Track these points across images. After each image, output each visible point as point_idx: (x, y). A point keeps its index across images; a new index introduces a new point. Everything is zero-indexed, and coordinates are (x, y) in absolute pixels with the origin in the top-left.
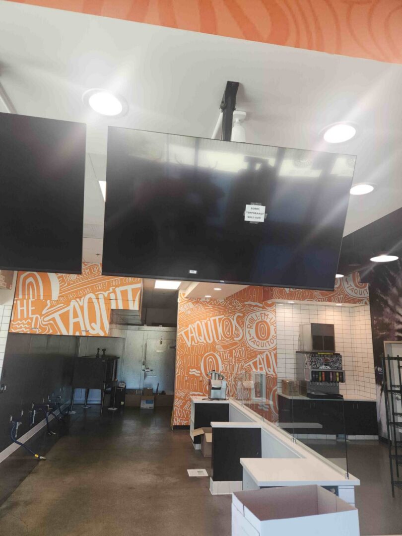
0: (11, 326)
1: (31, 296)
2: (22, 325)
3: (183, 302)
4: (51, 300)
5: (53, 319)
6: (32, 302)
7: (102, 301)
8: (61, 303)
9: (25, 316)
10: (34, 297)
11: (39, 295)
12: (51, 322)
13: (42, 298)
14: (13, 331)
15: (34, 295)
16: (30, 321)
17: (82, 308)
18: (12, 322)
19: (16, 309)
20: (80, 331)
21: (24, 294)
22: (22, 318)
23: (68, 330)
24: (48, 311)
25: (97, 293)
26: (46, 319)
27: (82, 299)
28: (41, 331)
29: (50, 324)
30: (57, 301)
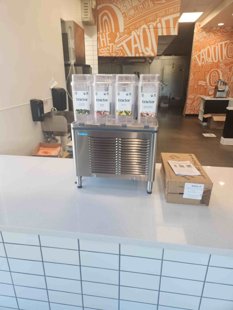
0: (99, 52)
1: (107, 30)
2: (104, 51)
3: (198, 32)
4: (119, 32)
5: (122, 46)
6: (108, 34)
7: (152, 30)
8: (126, 34)
9: (106, 45)
10: (109, 31)
11: (112, 29)
12: (121, 48)
13: (114, 31)
14: (100, 55)
15: (109, 29)
16: (109, 48)
17: (139, 36)
18: (99, 50)
19: (100, 40)
20: (139, 54)
21: (102, 29)
22: (104, 47)
23: (131, 53)
24: (117, 41)
25: (148, 24)
26: (118, 46)
27: (139, 29)
28: (116, 54)
30: (123, 33)
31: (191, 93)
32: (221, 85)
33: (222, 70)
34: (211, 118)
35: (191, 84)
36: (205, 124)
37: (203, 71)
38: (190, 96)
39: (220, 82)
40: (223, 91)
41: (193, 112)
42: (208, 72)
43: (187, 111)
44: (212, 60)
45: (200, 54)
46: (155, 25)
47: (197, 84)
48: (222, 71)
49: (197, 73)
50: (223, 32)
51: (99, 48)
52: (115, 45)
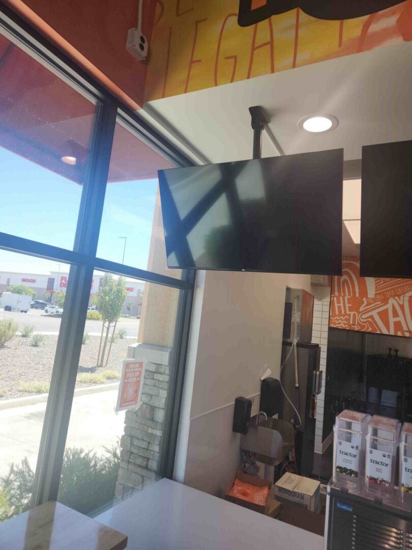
0: (331, 321)
1: (347, 293)
2: (340, 321)
4: (367, 298)
5: (371, 317)
6: (348, 298)
8: (379, 301)
9: (343, 313)
10: (349, 295)
11: (354, 293)
13: (357, 295)
14: (333, 326)
15: (349, 292)
16: (348, 318)
17: (402, 307)
18: (331, 318)
19: (334, 306)
20: (403, 332)
21: (339, 291)
22: (340, 315)
23: (388, 329)
24: (364, 309)
26: (364, 316)
27: (402, 297)
28: (359, 328)
29: (369, 321)
30: (374, 299)
51: (332, 316)
52: (360, 315)
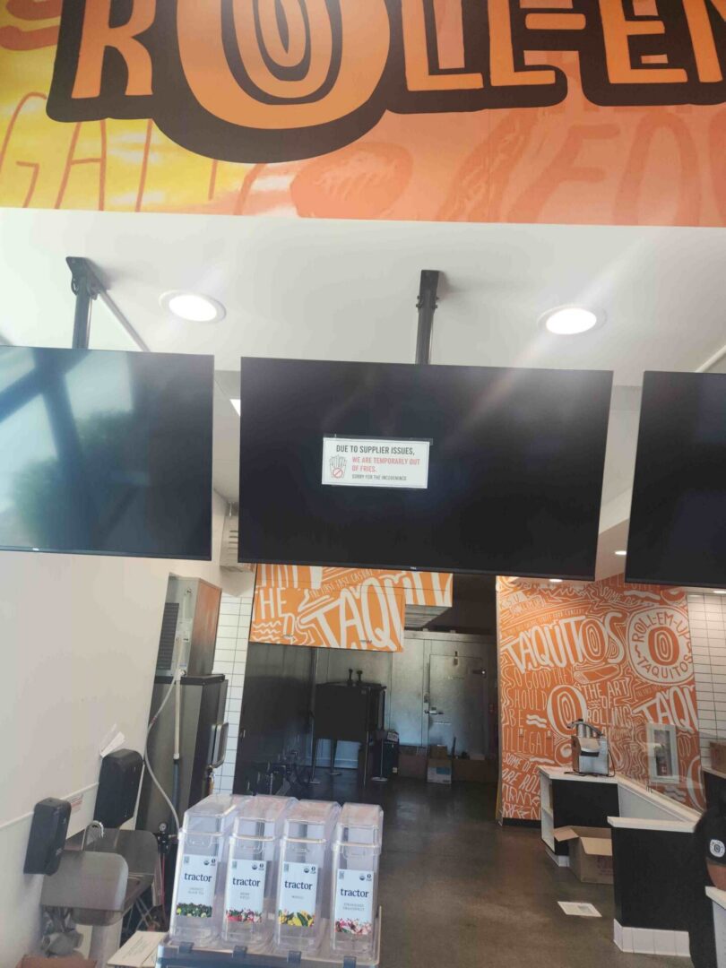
0: (252, 631)
1: (280, 583)
2: (267, 630)
3: (506, 590)
4: (310, 589)
5: (315, 621)
6: (282, 591)
7: (390, 591)
8: (326, 594)
9: (273, 616)
10: (284, 585)
11: (291, 581)
12: (313, 625)
13: (296, 585)
14: (256, 639)
15: (284, 580)
16: (280, 624)
17: (358, 602)
18: (253, 625)
19: (259, 603)
20: (358, 642)
21: (269, 579)
22: (268, 619)
23: (338, 639)
24: (304, 608)
25: (381, 577)
26: (304, 620)
27: (358, 587)
28: (297, 640)
29: (311, 629)
30: (319, 591)
31: (509, 748)
32: (585, 736)
33: (583, 689)
34: (576, 841)
35: (505, 722)
36: (562, 861)
37: (534, 688)
38: (510, 759)
39: (581, 727)
40: (595, 754)
41: (526, 813)
42: (548, 691)
43: (508, 810)
44: (551, 659)
45: (518, 644)
46: (396, 582)
47: (523, 722)
48: (583, 693)
49: (517, 692)
50: (565, 595)
51: (255, 623)
52: (298, 618)
